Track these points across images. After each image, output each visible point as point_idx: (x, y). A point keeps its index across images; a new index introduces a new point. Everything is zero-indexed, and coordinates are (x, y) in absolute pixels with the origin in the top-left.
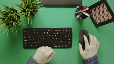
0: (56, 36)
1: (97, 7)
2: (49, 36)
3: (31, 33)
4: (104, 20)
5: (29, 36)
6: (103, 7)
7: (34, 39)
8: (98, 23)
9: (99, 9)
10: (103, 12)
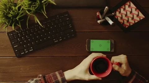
0: (51, 28)
1: (122, 8)
2: (43, 31)
3: (19, 34)
4: (135, 21)
5: (19, 39)
6: (129, 6)
7: (25, 41)
8: (127, 27)
9: (124, 9)
10: (131, 12)
